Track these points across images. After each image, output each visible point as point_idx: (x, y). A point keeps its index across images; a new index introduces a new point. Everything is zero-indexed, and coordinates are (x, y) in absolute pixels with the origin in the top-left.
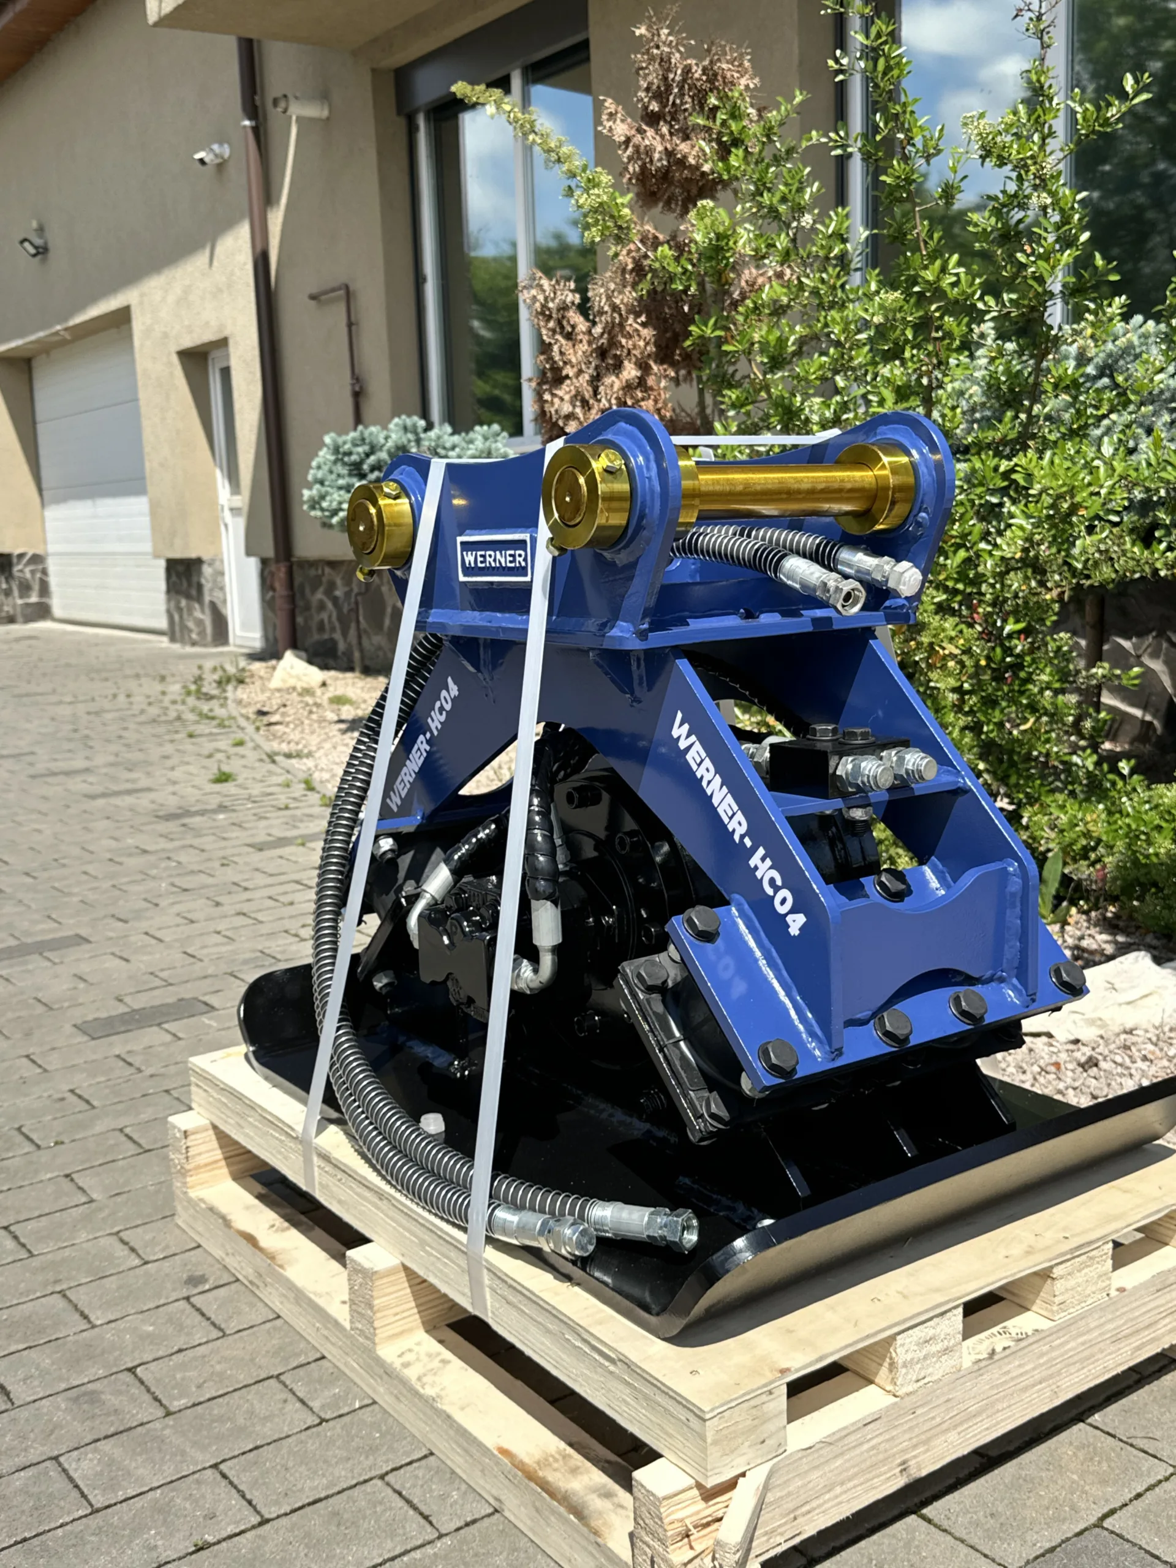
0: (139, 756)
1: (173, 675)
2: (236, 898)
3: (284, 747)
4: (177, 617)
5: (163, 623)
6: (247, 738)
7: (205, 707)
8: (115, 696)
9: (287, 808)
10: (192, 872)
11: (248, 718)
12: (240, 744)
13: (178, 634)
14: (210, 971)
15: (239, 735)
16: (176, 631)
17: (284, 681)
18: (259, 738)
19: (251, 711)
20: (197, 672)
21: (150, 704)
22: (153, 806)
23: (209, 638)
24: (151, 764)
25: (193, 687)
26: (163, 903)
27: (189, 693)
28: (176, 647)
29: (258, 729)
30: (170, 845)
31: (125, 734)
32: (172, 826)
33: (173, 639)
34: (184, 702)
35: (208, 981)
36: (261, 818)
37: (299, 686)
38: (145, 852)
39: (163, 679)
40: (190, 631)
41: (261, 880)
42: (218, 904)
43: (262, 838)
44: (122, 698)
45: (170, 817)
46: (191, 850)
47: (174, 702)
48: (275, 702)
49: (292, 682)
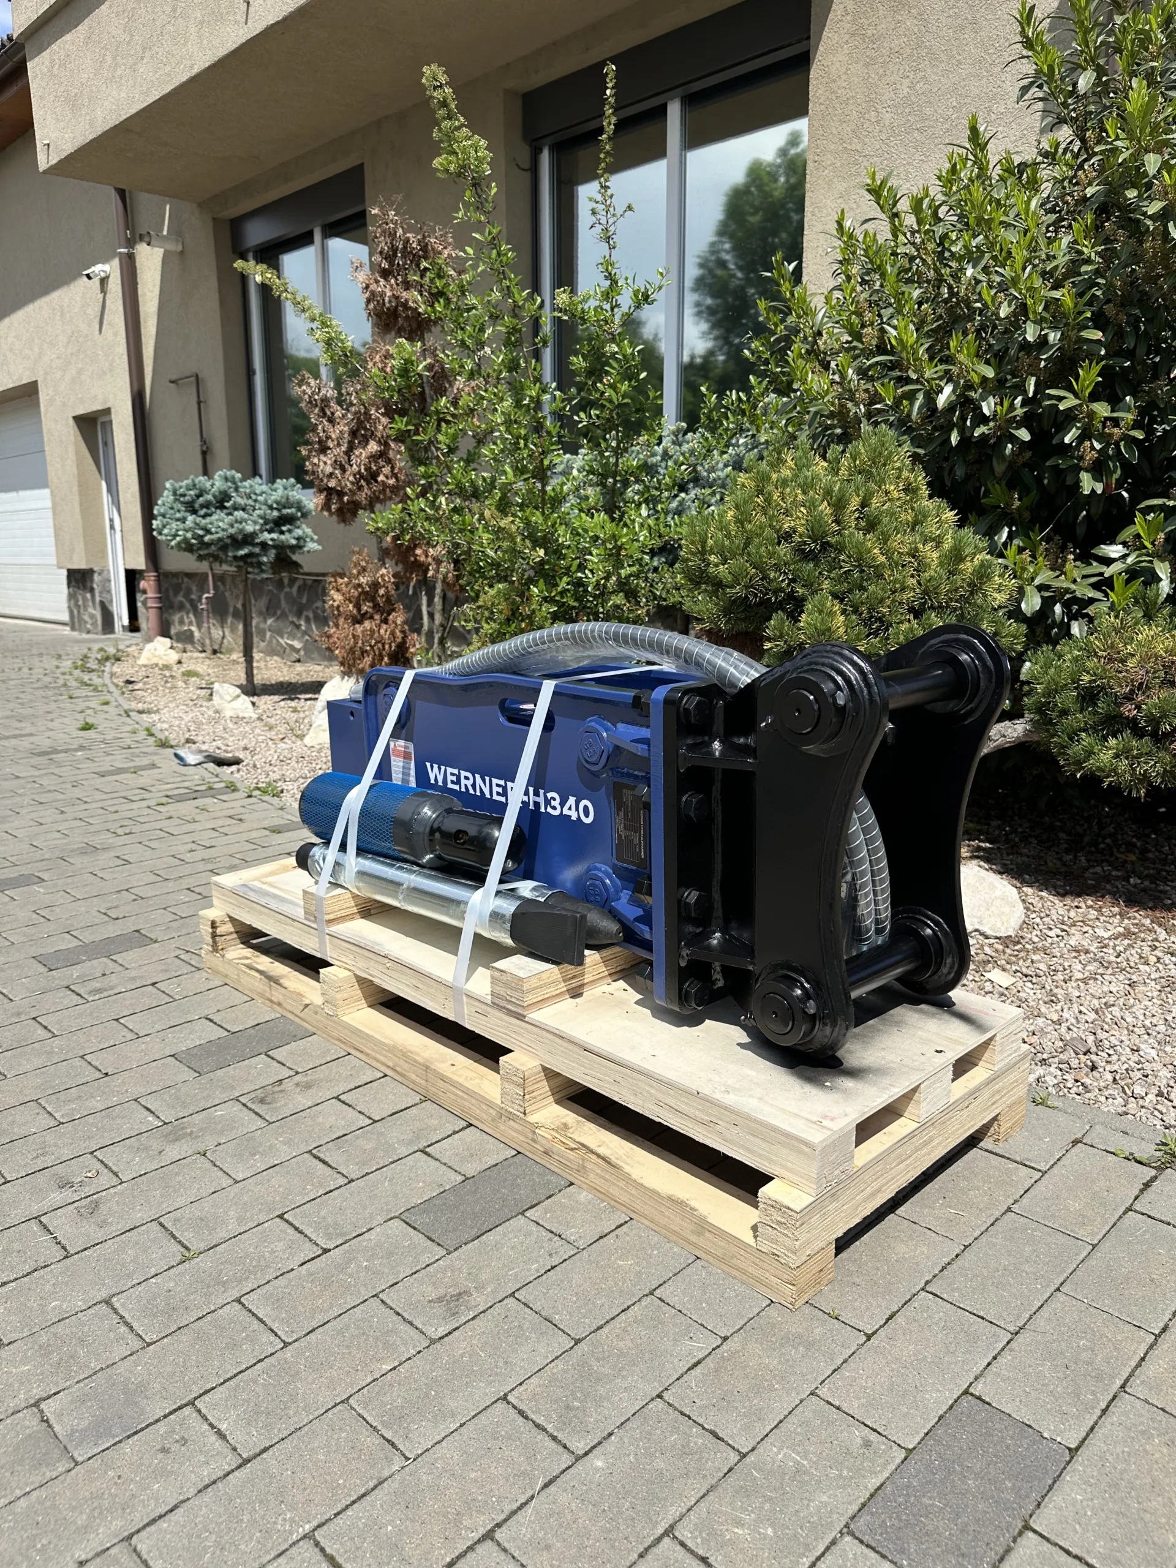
0: (30, 711)
1: (68, 655)
2: (76, 808)
3: (140, 706)
4: (75, 612)
5: (65, 617)
6: (112, 699)
7: (86, 677)
8: (20, 669)
9: (129, 748)
10: (50, 791)
11: (117, 686)
12: (107, 703)
13: (77, 625)
14: (47, 857)
15: (108, 697)
16: (75, 623)
17: (149, 659)
18: (121, 700)
19: (120, 682)
20: (85, 651)
21: (45, 674)
22: (33, 746)
23: (100, 628)
24: (37, 717)
25: (80, 663)
26: (23, 811)
27: (76, 668)
28: (75, 634)
29: (123, 693)
30: (37, 773)
31: (22, 696)
32: (42, 760)
33: (73, 629)
34: (71, 674)
35: (44, 863)
36: (109, 754)
37: (161, 663)
38: (18, 777)
39: (59, 657)
40: (86, 622)
41: (98, 796)
42: (62, 812)
43: (106, 767)
44: (25, 670)
45: (40, 754)
46: (53, 777)
47: (64, 674)
48: (142, 673)
49: (155, 660)
